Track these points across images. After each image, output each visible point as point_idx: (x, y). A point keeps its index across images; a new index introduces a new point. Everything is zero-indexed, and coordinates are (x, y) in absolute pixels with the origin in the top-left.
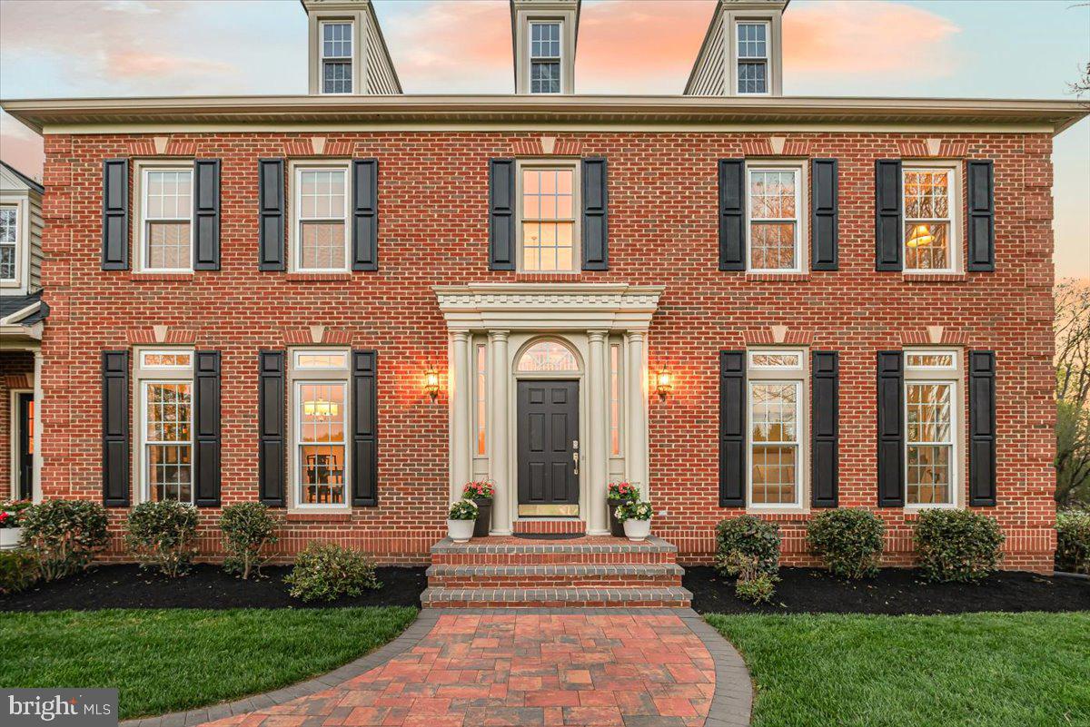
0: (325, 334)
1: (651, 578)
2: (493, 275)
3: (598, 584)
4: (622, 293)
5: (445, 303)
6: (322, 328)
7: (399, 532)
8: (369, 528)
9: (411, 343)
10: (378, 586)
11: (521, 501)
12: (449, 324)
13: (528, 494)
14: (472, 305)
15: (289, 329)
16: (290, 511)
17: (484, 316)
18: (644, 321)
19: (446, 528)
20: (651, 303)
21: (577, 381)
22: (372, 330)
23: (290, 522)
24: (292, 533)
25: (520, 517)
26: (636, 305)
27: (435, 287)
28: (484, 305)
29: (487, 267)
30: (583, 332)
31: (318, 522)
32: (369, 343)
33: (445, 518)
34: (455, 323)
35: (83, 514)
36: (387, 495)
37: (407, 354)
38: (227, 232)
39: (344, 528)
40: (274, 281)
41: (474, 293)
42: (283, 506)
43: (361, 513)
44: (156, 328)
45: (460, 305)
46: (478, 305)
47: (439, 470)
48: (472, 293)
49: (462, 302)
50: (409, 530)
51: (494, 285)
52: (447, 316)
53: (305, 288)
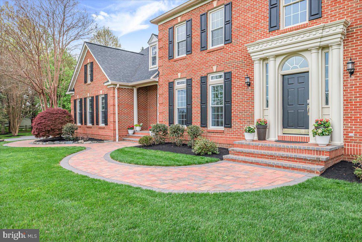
0: (217, 68)
1: (310, 160)
2: (271, 33)
3: (286, 160)
4: (322, 28)
5: (250, 50)
6: (216, 66)
7: (238, 137)
8: (229, 135)
9: (242, 67)
10: (218, 153)
11: (284, 127)
12: (252, 58)
13: (286, 124)
14: (259, 49)
15: (208, 68)
16: (209, 129)
17: (264, 52)
18: (338, 39)
19: (244, 136)
20: (340, 29)
21: (308, 72)
22: (230, 64)
23: (208, 132)
24: (208, 136)
25: (283, 134)
26: (331, 32)
27: (245, 45)
28: (263, 48)
29: (268, 31)
30: (306, 50)
31: (215, 132)
32: (229, 69)
33: (244, 132)
34: (254, 57)
35: (162, 127)
36: (234, 124)
37: (241, 71)
38: (193, 40)
39: (222, 135)
40: (204, 53)
41: (259, 44)
42: (206, 127)
43: (227, 130)
44: (178, 74)
45: (255, 50)
46: (261, 48)
47: (251, 114)
48: (258, 44)
49: (256, 49)
50: (241, 137)
51: (271, 38)
52: (251, 55)
53: (212, 54)
